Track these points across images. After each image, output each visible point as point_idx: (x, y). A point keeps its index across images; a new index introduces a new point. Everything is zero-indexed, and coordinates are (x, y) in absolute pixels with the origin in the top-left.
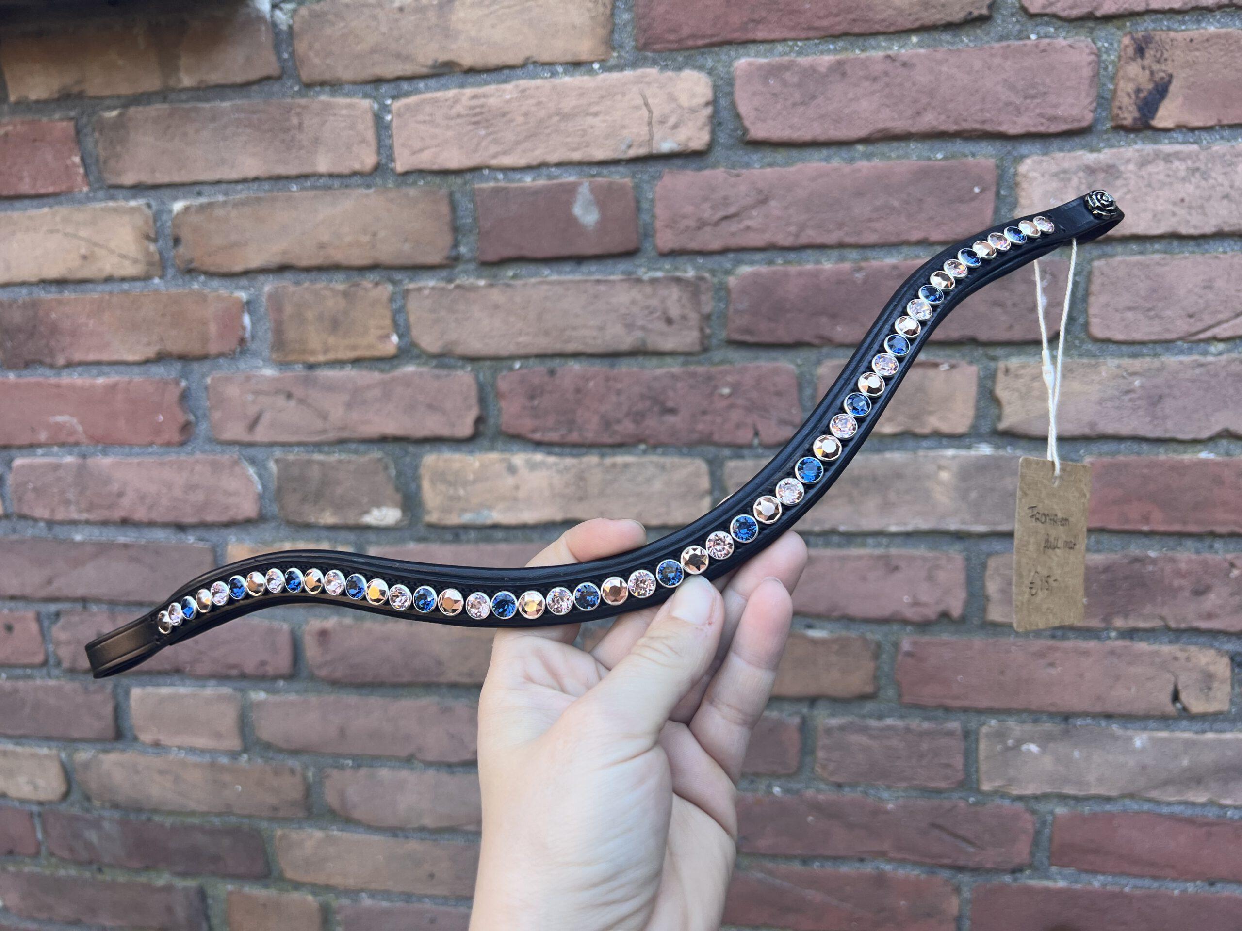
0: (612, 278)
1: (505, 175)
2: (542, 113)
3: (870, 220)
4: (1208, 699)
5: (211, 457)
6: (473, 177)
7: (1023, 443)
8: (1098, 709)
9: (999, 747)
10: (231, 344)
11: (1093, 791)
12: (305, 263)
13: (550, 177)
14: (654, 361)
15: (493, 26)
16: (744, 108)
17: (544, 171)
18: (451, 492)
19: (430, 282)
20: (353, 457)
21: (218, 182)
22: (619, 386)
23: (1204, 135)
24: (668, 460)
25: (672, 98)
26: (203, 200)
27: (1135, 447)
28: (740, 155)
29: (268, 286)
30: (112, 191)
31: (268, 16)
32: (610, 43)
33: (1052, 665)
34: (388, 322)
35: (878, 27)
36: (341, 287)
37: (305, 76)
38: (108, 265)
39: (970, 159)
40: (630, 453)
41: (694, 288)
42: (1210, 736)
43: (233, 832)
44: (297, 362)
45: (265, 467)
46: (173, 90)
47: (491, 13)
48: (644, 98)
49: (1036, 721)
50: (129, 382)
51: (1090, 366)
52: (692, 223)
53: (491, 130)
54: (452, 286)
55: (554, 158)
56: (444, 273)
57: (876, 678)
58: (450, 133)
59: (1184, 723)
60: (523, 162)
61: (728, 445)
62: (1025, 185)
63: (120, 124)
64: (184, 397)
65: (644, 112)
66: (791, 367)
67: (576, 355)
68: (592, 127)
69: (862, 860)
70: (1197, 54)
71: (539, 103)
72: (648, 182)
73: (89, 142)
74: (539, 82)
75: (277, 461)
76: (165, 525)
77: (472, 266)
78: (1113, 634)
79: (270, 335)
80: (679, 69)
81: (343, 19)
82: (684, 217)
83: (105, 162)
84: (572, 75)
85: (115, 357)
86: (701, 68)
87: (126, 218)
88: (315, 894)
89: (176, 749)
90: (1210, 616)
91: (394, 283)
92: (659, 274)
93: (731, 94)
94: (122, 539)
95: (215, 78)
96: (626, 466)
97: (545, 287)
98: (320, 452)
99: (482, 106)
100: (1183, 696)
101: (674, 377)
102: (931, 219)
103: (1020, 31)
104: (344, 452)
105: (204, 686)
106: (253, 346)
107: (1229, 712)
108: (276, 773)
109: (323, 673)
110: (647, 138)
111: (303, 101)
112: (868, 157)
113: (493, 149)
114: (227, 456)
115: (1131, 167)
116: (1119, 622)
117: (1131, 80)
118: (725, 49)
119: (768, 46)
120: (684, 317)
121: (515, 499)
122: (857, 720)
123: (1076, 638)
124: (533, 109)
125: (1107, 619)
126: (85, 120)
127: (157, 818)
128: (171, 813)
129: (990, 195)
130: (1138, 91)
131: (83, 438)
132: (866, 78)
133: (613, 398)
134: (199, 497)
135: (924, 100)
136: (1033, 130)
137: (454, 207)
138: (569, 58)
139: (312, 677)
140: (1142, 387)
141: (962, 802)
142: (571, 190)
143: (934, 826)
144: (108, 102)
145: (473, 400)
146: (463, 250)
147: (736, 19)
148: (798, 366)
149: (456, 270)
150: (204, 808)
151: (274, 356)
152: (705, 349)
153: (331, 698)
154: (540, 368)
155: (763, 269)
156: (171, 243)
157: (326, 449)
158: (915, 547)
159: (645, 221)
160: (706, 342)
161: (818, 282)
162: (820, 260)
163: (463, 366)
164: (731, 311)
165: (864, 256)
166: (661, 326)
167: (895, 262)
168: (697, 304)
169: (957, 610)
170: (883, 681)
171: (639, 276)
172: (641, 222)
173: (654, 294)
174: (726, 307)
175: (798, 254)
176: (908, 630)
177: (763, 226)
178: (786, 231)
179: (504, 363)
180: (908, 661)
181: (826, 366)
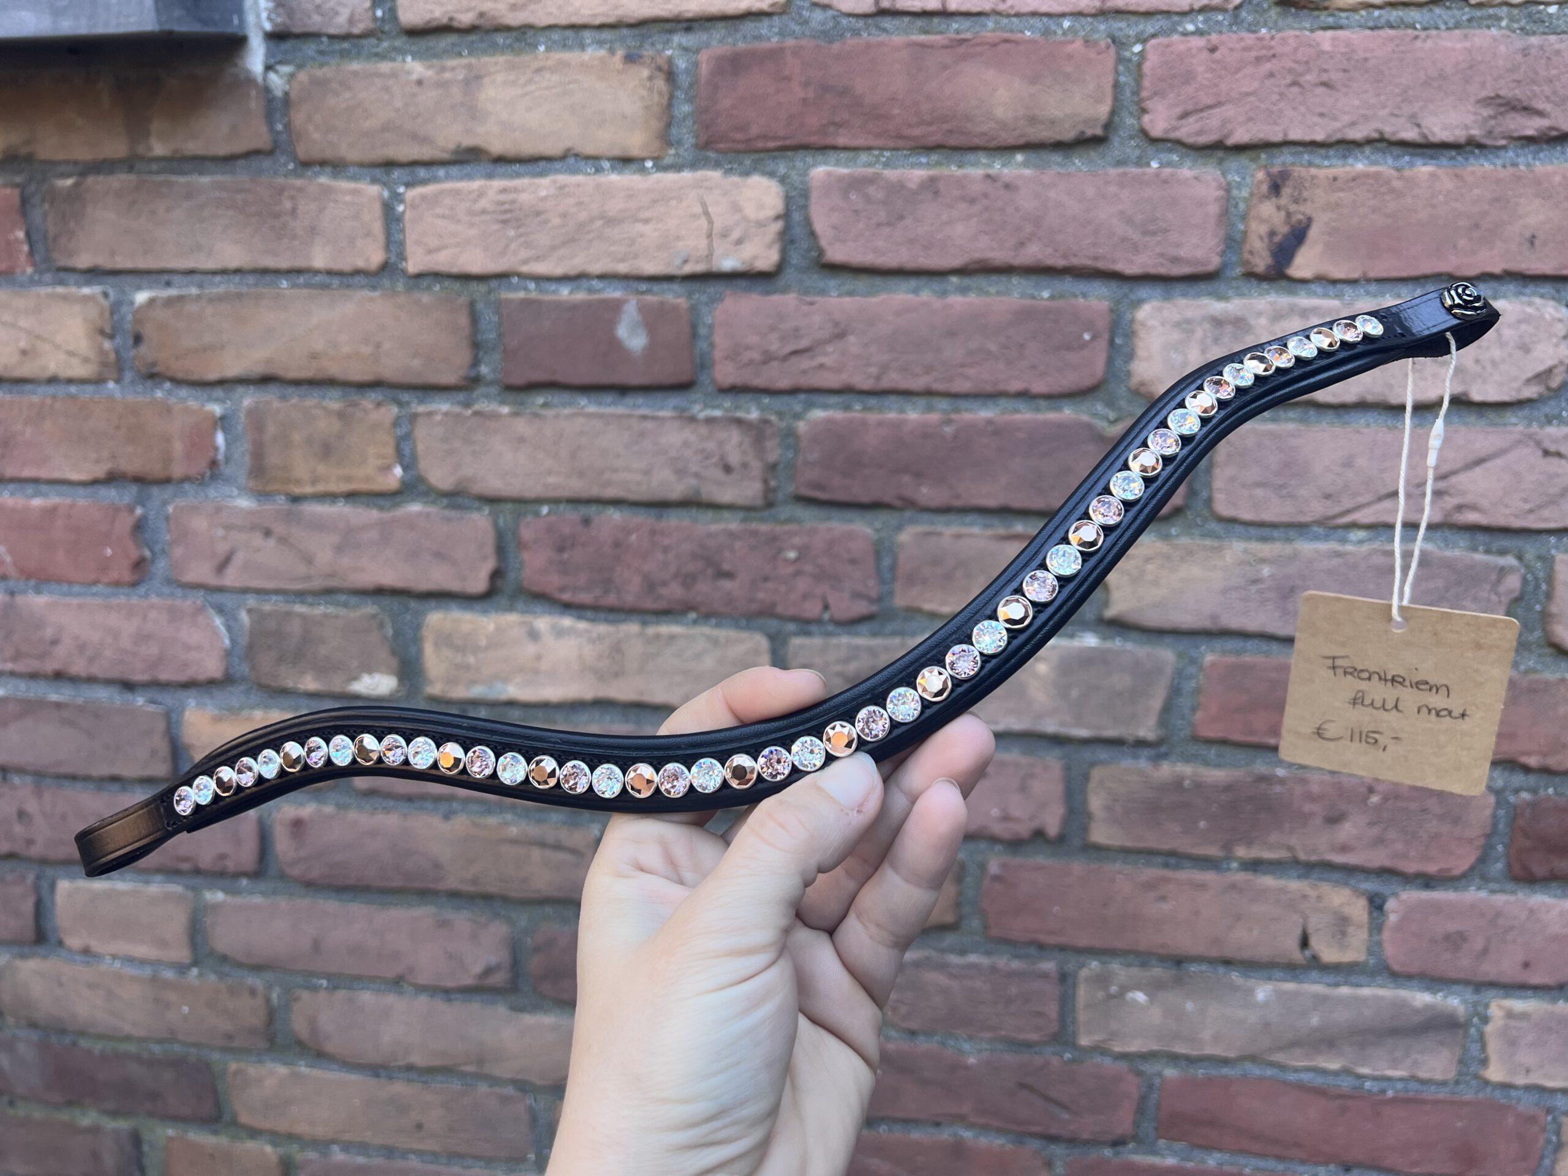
0: (662, 414)
1: (537, 284)
2: (583, 216)
3: (962, 365)
4: (1343, 947)
5: (169, 602)
6: (499, 285)
7: (1134, 635)
8: (1214, 953)
9: (1100, 994)
10: (201, 465)
11: (1208, 1051)
12: (293, 374)
13: (590, 290)
14: (710, 514)
15: (529, 109)
16: (821, 224)
17: (585, 283)
18: (459, 659)
19: (443, 406)
20: (342, 611)
21: (191, 272)
22: (666, 542)
23: (1348, 290)
24: (722, 634)
25: (736, 208)
26: (173, 292)
27: (1264, 646)
28: (816, 280)
29: (248, 399)
30: (62, 275)
31: (260, 79)
32: (666, 138)
33: (1163, 898)
34: (390, 450)
35: (977, 141)
36: (335, 406)
37: (302, 152)
38: (53, 363)
39: (1081, 300)
40: (677, 622)
41: (757, 432)
42: (1345, 990)
43: (178, 1063)
44: (279, 492)
45: (236, 619)
46: (142, 158)
47: (526, 94)
48: (704, 205)
49: (1144, 965)
50: (72, 506)
51: (1212, 548)
52: (756, 356)
53: (521, 230)
54: (469, 412)
55: (596, 268)
56: (461, 396)
57: (958, 905)
58: (473, 232)
59: (1314, 974)
60: (559, 271)
61: (794, 619)
62: (1142, 333)
63: (74, 196)
64: (139, 527)
65: (703, 222)
66: (868, 531)
67: (617, 502)
68: (641, 236)
69: (937, 1124)
70: (1341, 194)
71: (580, 204)
72: (706, 304)
73: (37, 216)
74: (580, 178)
75: (250, 611)
76: (109, 682)
77: (494, 390)
78: (1235, 865)
79: (247, 459)
80: (747, 174)
81: (349, 88)
82: (748, 348)
83: (55, 239)
84: (620, 172)
85: (57, 475)
86: (771, 174)
87: (77, 308)
88: (275, 1144)
89: (108, 958)
90: (1344, 848)
91: (400, 404)
92: (717, 413)
93: (805, 207)
94: (54, 697)
95: (192, 147)
96: (672, 637)
97: (580, 420)
98: (302, 602)
99: (513, 202)
100: (1314, 941)
101: (732, 535)
102: (1033, 367)
103: (1139, 158)
104: (331, 604)
105: (147, 882)
106: (227, 470)
107: (1365, 963)
108: (233, 991)
109: (296, 871)
110: (706, 253)
111: (299, 182)
112: (964, 291)
113: (524, 254)
114: (189, 602)
115: (1263, 321)
116: (1241, 852)
117: (1263, 221)
118: (801, 154)
119: (851, 154)
120: (745, 465)
121: (536, 672)
122: (933, 954)
123: (1193, 867)
124: (573, 210)
125: (1228, 847)
126: (32, 188)
127: (84, 1043)
128: (100, 1037)
129: (1102, 344)
130: (1272, 234)
131: (12, 571)
132: (963, 199)
133: (660, 556)
134: (152, 650)
135: (1029, 228)
136: (1153, 271)
137: (474, 318)
138: (617, 152)
139: (282, 876)
140: (1272, 576)
141: (1054, 1058)
142: (615, 307)
143: (1023, 1086)
144: (62, 169)
145: (490, 549)
146: (484, 370)
147: (813, 120)
148: (877, 530)
149: (475, 394)
150: (141, 1033)
151: (252, 484)
152: (769, 505)
153: (304, 902)
154: (572, 515)
155: (838, 415)
156: (131, 341)
157: (310, 599)
158: (1007, 750)
159: (702, 350)
160: (770, 496)
161: (900, 434)
162: (904, 408)
163: (481, 509)
164: (800, 462)
165: (955, 407)
166: (718, 474)
167: (990, 415)
168: (760, 451)
169: (1054, 828)
170: (965, 910)
171: (693, 413)
172: (697, 351)
173: (710, 437)
174: (794, 456)
175: (880, 399)
176: (996, 849)
177: (839, 365)
178: (865, 372)
179: (529, 508)
180: (996, 887)
181: (908, 533)
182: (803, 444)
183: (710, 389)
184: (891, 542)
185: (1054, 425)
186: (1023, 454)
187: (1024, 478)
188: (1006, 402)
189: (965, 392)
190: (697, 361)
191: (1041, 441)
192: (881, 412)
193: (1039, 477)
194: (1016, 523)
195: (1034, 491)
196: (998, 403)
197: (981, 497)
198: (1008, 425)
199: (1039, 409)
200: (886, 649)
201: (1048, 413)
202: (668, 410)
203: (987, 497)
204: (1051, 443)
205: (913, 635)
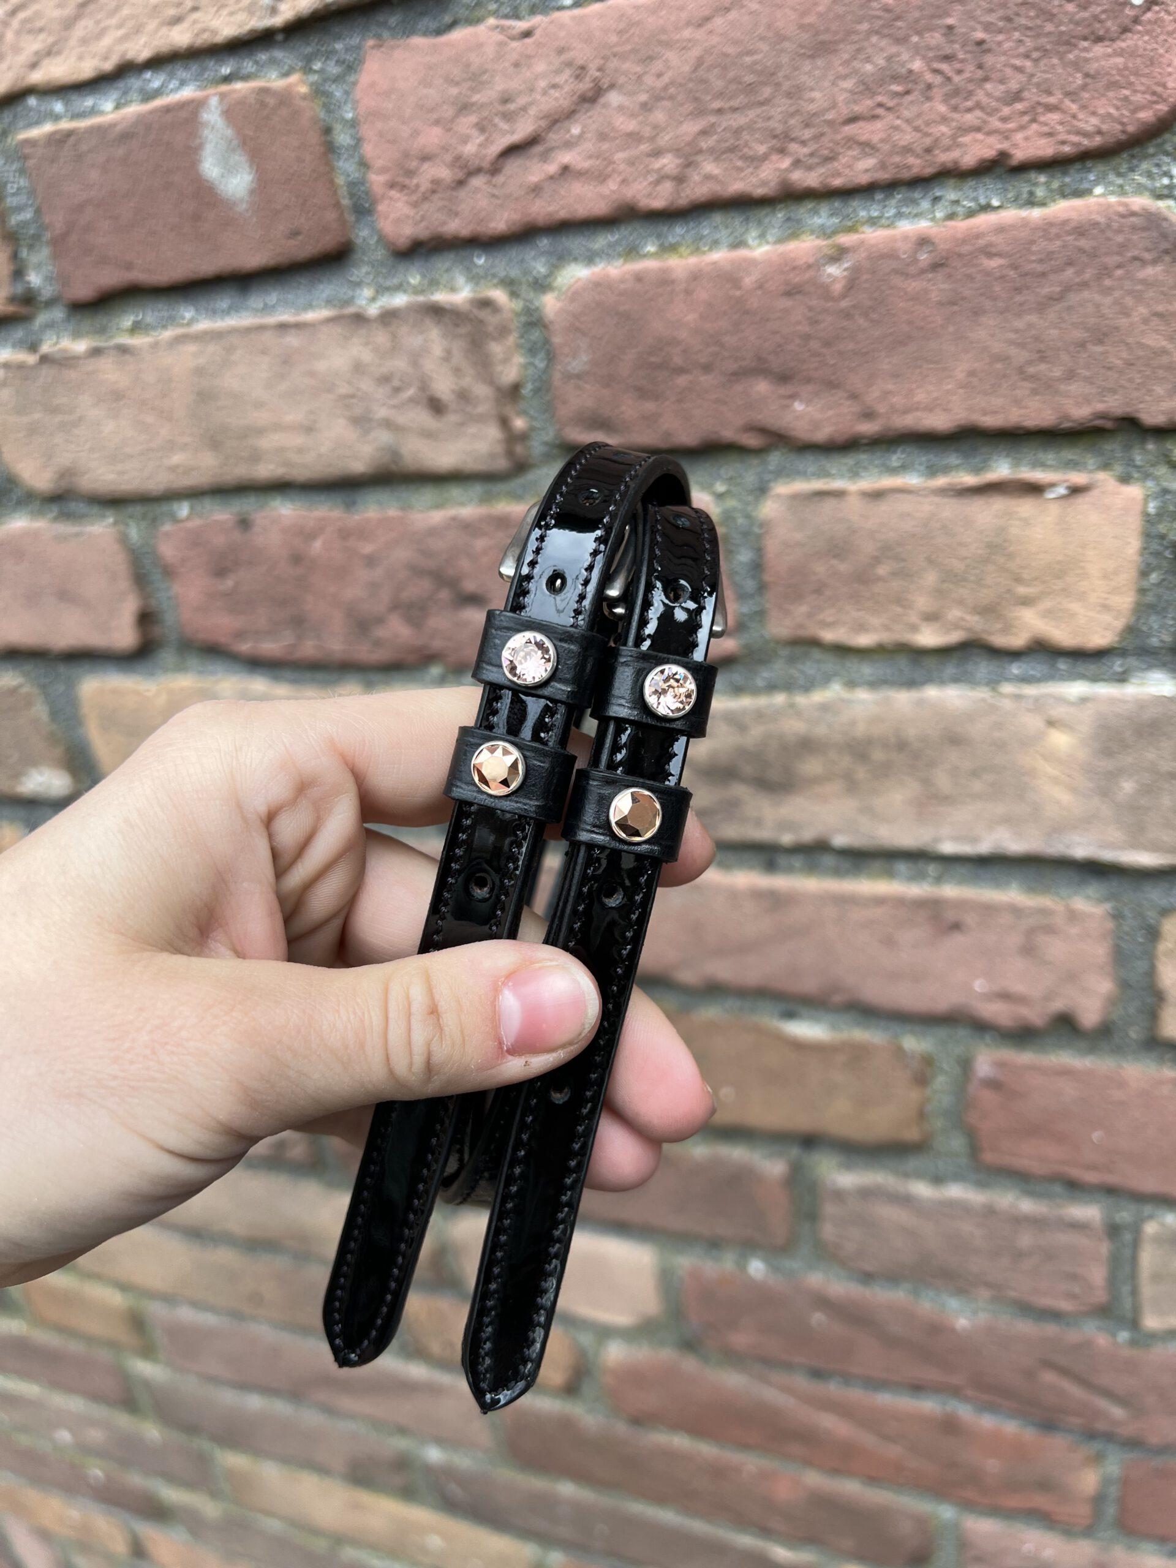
0: (310, 316)
1: (65, 102)
6: (14, 117)
13: (148, 96)
14: (427, 495)
17: (134, 82)
22: (368, 548)
40: (415, 681)
41: (472, 328)
52: (445, 174)
54: (36, 358)
55: (140, 47)
56: (19, 333)
57: (922, 1116)
60: (87, 67)
67: (281, 487)
69: (917, 1391)
72: (337, 79)
77: (58, 314)
82: (426, 158)
88: (125, 1294)
92: (400, 300)
97: (191, 348)
101: (468, 527)
102: (1017, 97)
113: (29, 47)
120: (463, 396)
122: (893, 1180)
133: (363, 575)
141: (1100, 1337)
142: (190, 119)
143: (1047, 1364)
145: (124, 583)
146: (34, 279)
148: (720, 497)
149: (36, 326)
152: (520, 467)
154: (221, 514)
158: (998, 884)
159: (349, 176)
160: (519, 449)
161: (738, 293)
162: (741, 235)
163: (103, 516)
164: (557, 376)
165: (847, 217)
166: (422, 417)
167: (923, 225)
168: (484, 364)
169: (1090, 1014)
170: (939, 1123)
171: (360, 307)
172: (340, 180)
173: (395, 348)
174: (547, 366)
175: (692, 224)
176: (988, 1038)
177: (598, 163)
178: (653, 170)
179: (165, 507)
180: (988, 1096)
181: (779, 496)
182: (557, 340)
183: (380, 254)
184: (748, 516)
185: (1067, 228)
186: (1000, 304)
187: (1005, 359)
188: (956, 188)
189: (864, 179)
190: (346, 202)
191: (1039, 268)
192: (697, 250)
193: (1039, 351)
194: (995, 458)
195: (1027, 384)
196: (938, 193)
197: (917, 409)
198: (964, 241)
199: (1031, 194)
200: (760, 716)
201: (1054, 201)
202: (320, 307)
203: (929, 409)
204: (1063, 270)
205: (808, 687)
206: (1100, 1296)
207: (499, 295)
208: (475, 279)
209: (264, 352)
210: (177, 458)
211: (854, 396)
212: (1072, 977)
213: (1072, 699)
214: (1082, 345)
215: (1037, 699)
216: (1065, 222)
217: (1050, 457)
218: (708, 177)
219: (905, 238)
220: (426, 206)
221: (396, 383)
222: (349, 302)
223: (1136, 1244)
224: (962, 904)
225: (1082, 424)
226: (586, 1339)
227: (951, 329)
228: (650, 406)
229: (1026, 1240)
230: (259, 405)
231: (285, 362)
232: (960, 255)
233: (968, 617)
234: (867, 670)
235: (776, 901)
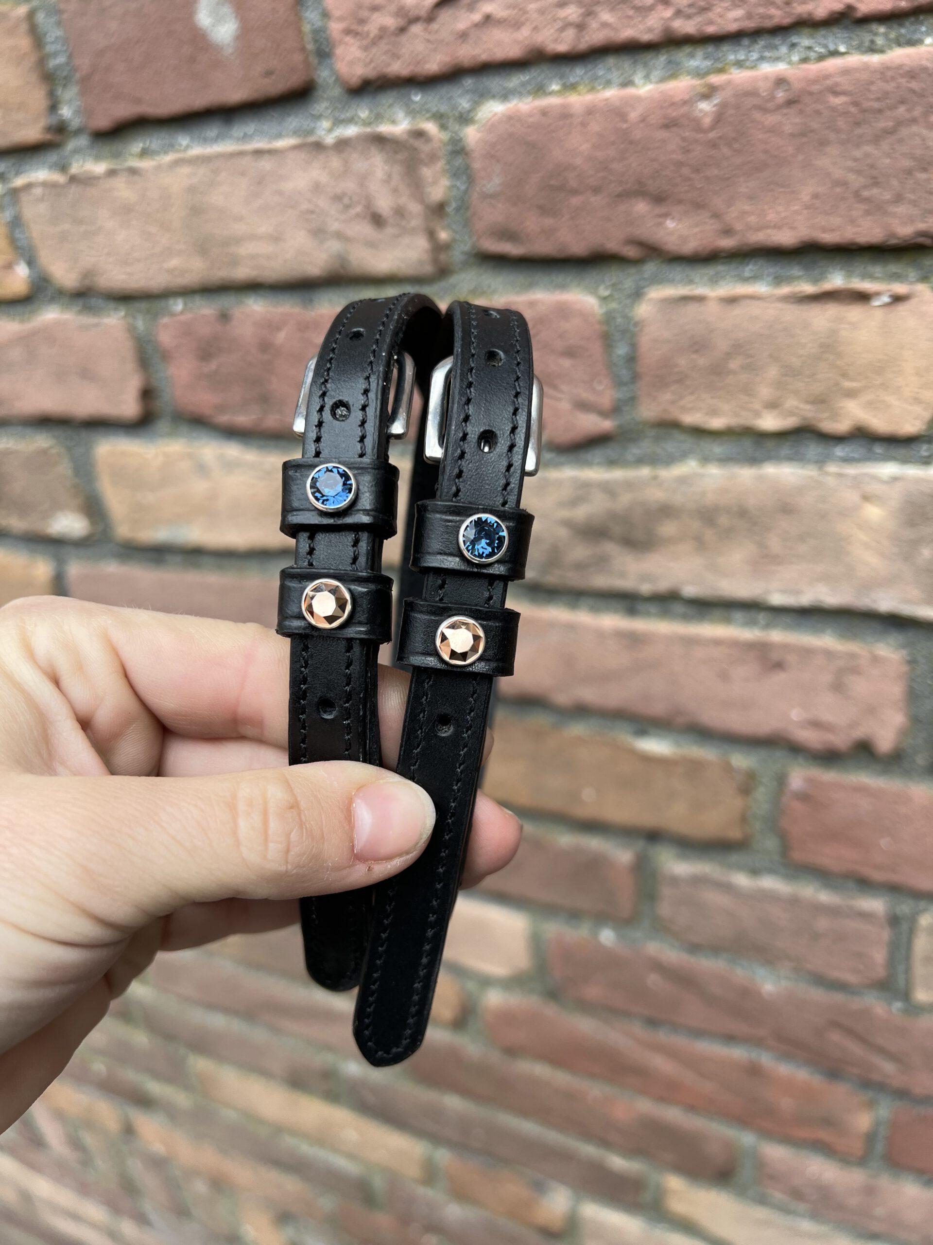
0: (280, 144)
19: (39, 173)
20: (20, 445)
34: (3, 242)
41: (408, 155)
54: (66, 178)
57: (744, 819)
66: (592, 302)
69: (729, 1041)
77: (83, 141)
82: (375, 8)
104: (11, 437)
120: (400, 212)
122: (715, 871)
137: (37, 39)
141: (878, 1006)
143: (835, 1025)
145: (131, 362)
146: (66, 112)
148: (604, 299)
149: (66, 150)
152: (443, 270)
154: (208, 309)
158: (816, 631)
159: (313, 25)
160: (443, 257)
161: (625, 126)
162: (630, 76)
163: (116, 309)
164: (475, 196)
165: (717, 60)
166: (365, 229)
167: (781, 68)
168: (417, 186)
169: (885, 741)
170: (758, 826)
171: (320, 137)
172: (307, 28)
173: (346, 171)
174: (467, 189)
175: (590, 66)
176: (801, 760)
177: (516, 11)
178: (559, 19)
179: (162, 303)
180: (797, 806)
181: (650, 300)
182: (477, 165)
183: (337, 91)
184: (627, 318)
185: (901, 72)
186: (843, 136)
187: (844, 184)
188: (812, 36)
189: (733, 27)
190: (310, 47)
191: (876, 105)
192: (592, 89)
193: (875, 178)
194: (831, 270)
195: (863, 207)
196: (795, 39)
197: (767, 227)
198: (815, 81)
199: (872, 42)
200: (629, 485)
201: (891, 48)
202: (288, 136)
203: (778, 227)
204: (896, 108)
205: (670, 460)
206: (880, 972)
207: (431, 127)
208: (412, 113)
209: (243, 174)
210: (174, 262)
211: (716, 216)
212: (871, 710)
213: (885, 478)
214: (909, 172)
215: (855, 478)
216: (900, 67)
217: (878, 270)
218: (605, 25)
219: (766, 78)
220: (374, 50)
221: (346, 201)
222: (311, 132)
223: (912, 931)
224: (786, 647)
225: (905, 241)
226: (471, 986)
227: (800, 157)
228: (549, 222)
229: (823, 924)
230: (239, 219)
231: (259, 183)
232: (811, 94)
233: (802, 406)
234: (718, 449)
235: (634, 640)
